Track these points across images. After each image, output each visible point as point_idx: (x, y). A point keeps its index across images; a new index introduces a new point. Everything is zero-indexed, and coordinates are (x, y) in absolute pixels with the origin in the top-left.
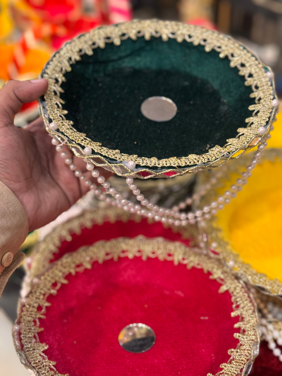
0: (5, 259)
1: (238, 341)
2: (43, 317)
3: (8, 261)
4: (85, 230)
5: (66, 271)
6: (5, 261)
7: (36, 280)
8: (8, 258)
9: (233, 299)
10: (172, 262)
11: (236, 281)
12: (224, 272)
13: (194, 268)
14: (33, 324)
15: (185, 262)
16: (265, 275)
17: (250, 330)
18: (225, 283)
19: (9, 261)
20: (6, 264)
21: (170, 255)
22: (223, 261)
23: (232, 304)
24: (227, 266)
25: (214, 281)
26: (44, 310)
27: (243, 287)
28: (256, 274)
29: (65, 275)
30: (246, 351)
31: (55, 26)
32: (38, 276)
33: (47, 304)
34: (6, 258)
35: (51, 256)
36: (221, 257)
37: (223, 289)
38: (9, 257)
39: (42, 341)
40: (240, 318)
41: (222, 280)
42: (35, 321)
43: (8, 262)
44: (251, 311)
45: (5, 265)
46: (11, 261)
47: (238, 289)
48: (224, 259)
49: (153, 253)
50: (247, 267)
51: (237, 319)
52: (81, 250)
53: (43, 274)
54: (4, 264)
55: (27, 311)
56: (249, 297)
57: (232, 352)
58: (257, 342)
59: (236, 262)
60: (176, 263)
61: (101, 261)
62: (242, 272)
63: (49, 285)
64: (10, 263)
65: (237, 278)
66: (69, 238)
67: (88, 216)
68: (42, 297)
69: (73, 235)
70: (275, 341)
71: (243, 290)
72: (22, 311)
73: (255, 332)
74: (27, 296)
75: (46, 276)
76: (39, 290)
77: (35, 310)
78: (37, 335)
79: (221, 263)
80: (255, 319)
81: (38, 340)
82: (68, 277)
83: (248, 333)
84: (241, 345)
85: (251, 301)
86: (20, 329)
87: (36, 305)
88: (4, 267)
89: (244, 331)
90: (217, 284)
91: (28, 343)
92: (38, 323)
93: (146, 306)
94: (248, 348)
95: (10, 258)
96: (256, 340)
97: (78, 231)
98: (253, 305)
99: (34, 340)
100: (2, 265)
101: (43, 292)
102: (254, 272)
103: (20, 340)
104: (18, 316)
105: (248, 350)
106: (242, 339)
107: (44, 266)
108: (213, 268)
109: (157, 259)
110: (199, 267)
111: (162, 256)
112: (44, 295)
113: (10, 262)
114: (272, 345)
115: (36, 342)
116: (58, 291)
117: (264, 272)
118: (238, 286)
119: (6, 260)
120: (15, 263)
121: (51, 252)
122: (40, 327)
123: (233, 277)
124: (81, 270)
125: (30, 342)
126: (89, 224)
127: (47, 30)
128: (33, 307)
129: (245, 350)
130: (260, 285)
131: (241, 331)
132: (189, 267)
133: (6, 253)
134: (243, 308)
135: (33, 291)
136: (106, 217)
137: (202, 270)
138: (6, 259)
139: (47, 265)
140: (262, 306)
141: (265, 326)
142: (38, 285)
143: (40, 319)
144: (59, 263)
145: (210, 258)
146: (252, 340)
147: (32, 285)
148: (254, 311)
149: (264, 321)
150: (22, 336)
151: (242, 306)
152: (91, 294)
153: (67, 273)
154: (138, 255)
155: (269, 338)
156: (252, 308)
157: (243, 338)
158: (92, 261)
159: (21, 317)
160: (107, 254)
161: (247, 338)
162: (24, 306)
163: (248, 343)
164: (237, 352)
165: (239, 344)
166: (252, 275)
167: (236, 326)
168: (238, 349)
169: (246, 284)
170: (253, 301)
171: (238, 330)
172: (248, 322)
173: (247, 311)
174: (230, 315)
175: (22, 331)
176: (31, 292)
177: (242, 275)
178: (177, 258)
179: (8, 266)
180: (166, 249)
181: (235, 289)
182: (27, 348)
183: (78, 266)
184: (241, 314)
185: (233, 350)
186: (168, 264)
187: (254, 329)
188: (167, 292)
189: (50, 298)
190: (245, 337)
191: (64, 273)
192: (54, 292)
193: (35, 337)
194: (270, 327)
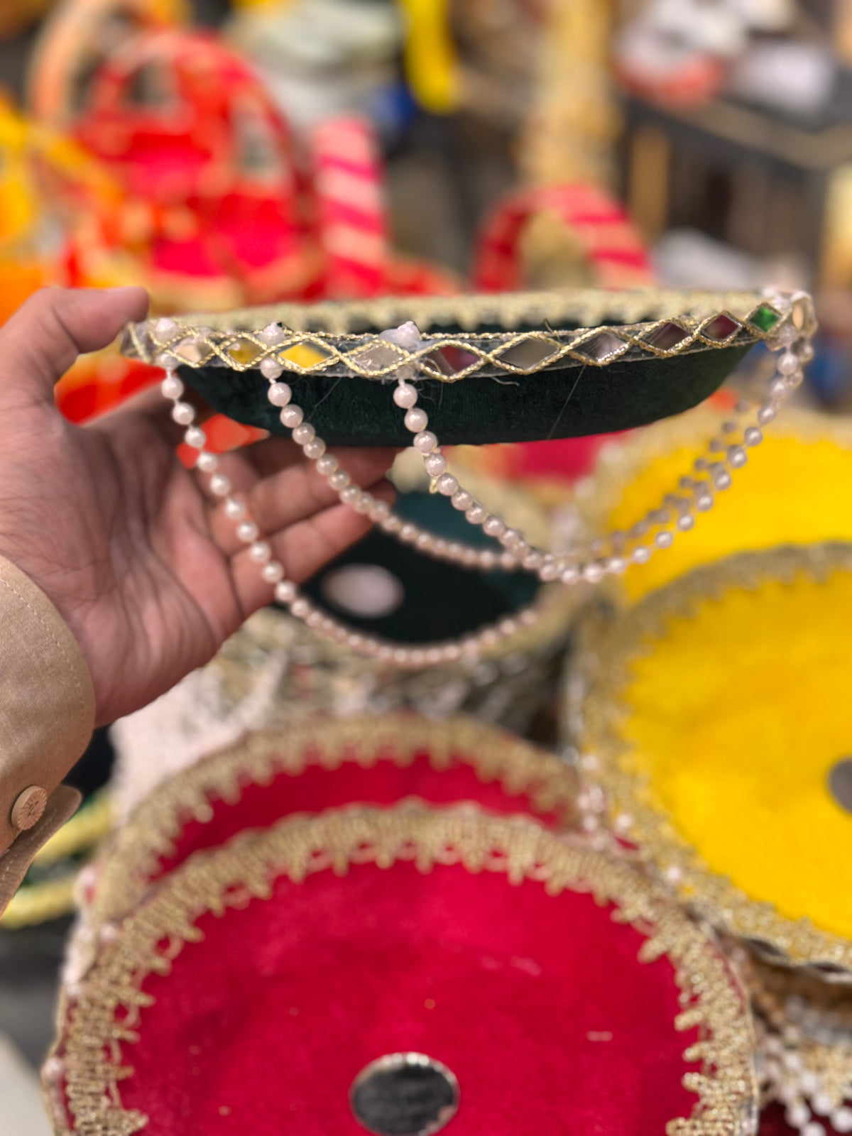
0: (23, 806)
1: (694, 1097)
2: (131, 1036)
3: (29, 814)
4: (250, 790)
5: (197, 904)
6: (21, 814)
7: (108, 932)
8: (31, 803)
9: (681, 977)
10: (503, 876)
11: (689, 926)
12: (655, 902)
13: (567, 893)
14: (101, 1056)
15: (542, 874)
16: (774, 909)
17: (731, 1066)
18: (659, 931)
19: (34, 814)
20: (23, 823)
21: (496, 854)
22: (650, 870)
23: (678, 991)
24: (663, 884)
25: (627, 927)
26: (132, 1018)
27: (708, 943)
28: (746, 904)
29: (194, 918)
30: (719, 1125)
31: (160, 209)
32: (117, 919)
33: (144, 1000)
34: (27, 803)
35: (150, 865)
36: (644, 855)
37: (651, 950)
38: (35, 801)
39: (127, 1106)
40: (702, 1033)
41: (649, 923)
42: (107, 1049)
43: (30, 817)
44: (731, 1012)
45: (20, 826)
46: (40, 815)
47: (696, 951)
48: (654, 861)
49: (450, 849)
50: (721, 883)
51: (693, 1035)
52: (240, 842)
53: (130, 914)
54: (19, 822)
55: (85, 1019)
56: (727, 970)
57: (679, 1128)
58: (751, 1098)
59: (687, 870)
60: (515, 877)
61: (297, 874)
62: (705, 898)
63: (148, 944)
64: (37, 819)
65: (692, 917)
66: (204, 813)
67: (260, 748)
68: (126, 979)
69: (217, 804)
70: (808, 1101)
71: (710, 952)
72: (70, 1019)
73: (747, 1070)
74: (86, 978)
75: (139, 920)
76: (119, 959)
77: (108, 1016)
78: (113, 1087)
79: (644, 873)
80: (744, 1033)
81: (117, 1101)
82: (204, 920)
83: (725, 1074)
84: (706, 1108)
85: (733, 983)
86: (66, 1071)
87: (111, 1003)
88: (18, 829)
89: (714, 1068)
90: (633, 936)
91: (89, 1110)
92: (117, 1054)
93: (430, 1004)
94: (724, 1117)
95: (38, 805)
96: (747, 1094)
97: (230, 792)
98: (739, 994)
99: (105, 1101)
100: (13, 823)
101: (129, 964)
102: (742, 896)
103: (66, 1100)
104: (60, 1034)
105: (725, 1121)
106: (708, 1092)
107: (131, 894)
108: (622, 890)
109: (459, 867)
110: (581, 889)
111: (474, 859)
112: (133, 973)
113: (36, 817)
114: (798, 1115)
115: (110, 1108)
116: (175, 962)
117: (769, 897)
118: (695, 941)
119: (24, 810)
120: (50, 819)
121: (153, 852)
122: (123, 1064)
123: (680, 916)
124: (240, 900)
125: (94, 1108)
126: (261, 772)
127: (137, 220)
128: (103, 1008)
129: (715, 1121)
130: (760, 935)
131: (706, 1068)
132: (554, 887)
133: (25, 789)
134: (710, 1002)
135: (103, 961)
136: (311, 751)
137: (588, 897)
138: (23, 808)
139: (140, 889)
140: (767, 1001)
141: (777, 1059)
142: (116, 946)
143: (123, 1043)
144: (176, 881)
145: (613, 862)
146: (738, 1093)
147: (100, 947)
148: (741, 1012)
149: (773, 1045)
150: (70, 1089)
151: (706, 997)
152: (268, 970)
153: (199, 910)
154: (405, 854)
155: (789, 1092)
156: (737, 1002)
157: (710, 1087)
158: (273, 876)
159: (67, 1037)
160: (316, 854)
161: (721, 1087)
162: (73, 1004)
163: (724, 1101)
164: (694, 1127)
165: (698, 1106)
166: (735, 906)
167: (691, 1054)
168: (696, 1118)
169: (721, 933)
170: (740, 982)
171: (697, 1066)
172: (727, 1041)
173: (721, 1011)
174: (672, 1023)
175: (72, 1077)
176: (95, 966)
177: (706, 906)
178: (519, 862)
179: (29, 828)
180: (486, 838)
181: (687, 948)
182: (85, 1123)
183: (231, 889)
184: (706, 1020)
185: (681, 1121)
186: (493, 880)
187: (742, 1062)
188: (490, 964)
189: (151, 982)
190: (715, 1084)
191: (189, 910)
192: (161, 964)
193: (107, 1093)
194: (793, 1060)
